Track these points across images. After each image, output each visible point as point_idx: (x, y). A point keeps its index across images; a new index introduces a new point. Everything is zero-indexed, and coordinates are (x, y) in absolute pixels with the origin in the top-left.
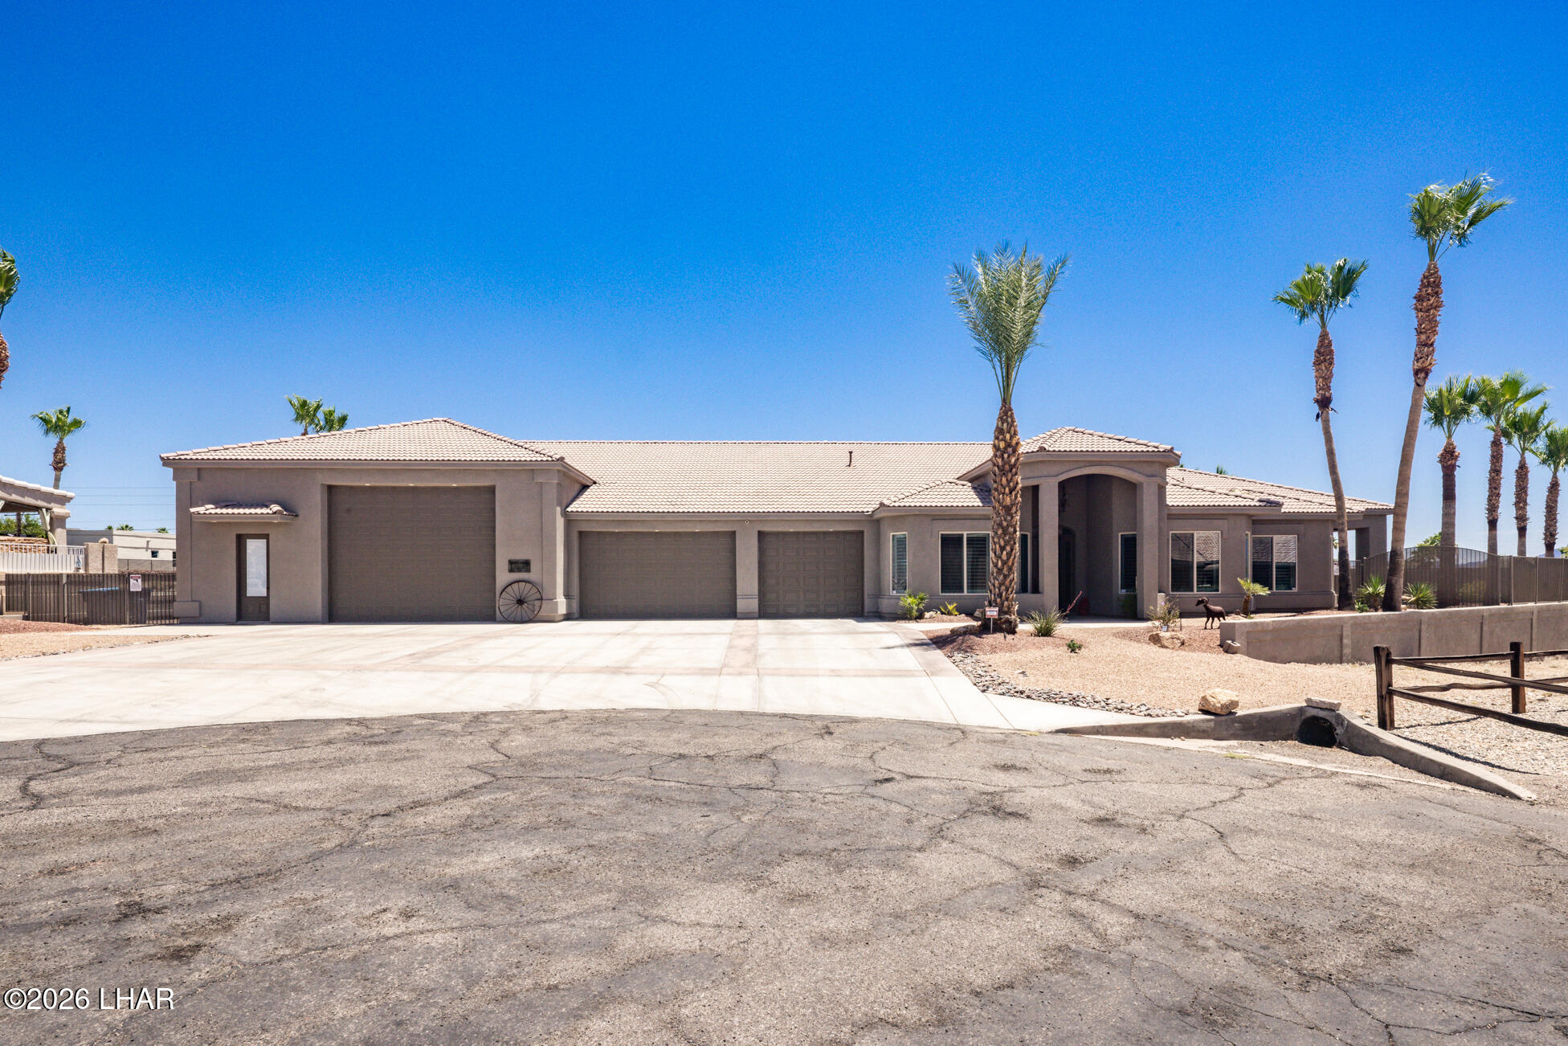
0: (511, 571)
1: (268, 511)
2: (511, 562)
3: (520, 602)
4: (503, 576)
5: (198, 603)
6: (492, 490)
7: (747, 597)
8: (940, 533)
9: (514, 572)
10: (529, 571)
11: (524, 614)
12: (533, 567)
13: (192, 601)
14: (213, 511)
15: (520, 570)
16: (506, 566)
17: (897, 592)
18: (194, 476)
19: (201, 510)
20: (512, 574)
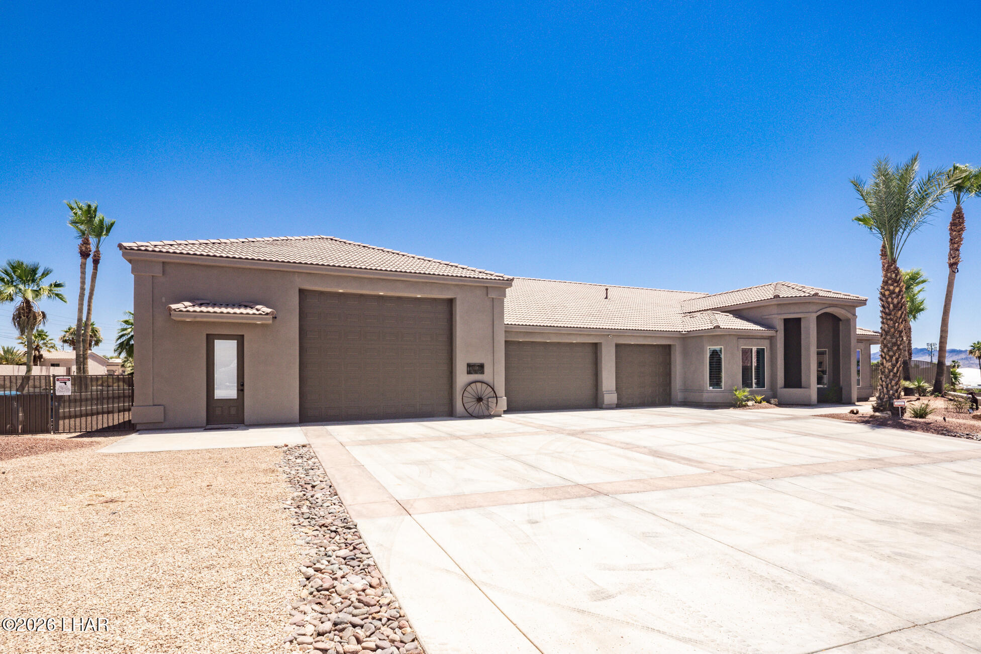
0: (469, 373)
1: (254, 311)
2: (469, 365)
3: (480, 399)
4: (462, 378)
5: (162, 408)
6: (451, 302)
7: (610, 392)
8: (742, 347)
9: (472, 373)
10: (483, 373)
11: (481, 411)
12: (487, 369)
13: (154, 405)
14: (191, 309)
15: (476, 373)
16: (465, 368)
17: (713, 388)
18: (158, 271)
19: (180, 306)
20: (469, 375)
